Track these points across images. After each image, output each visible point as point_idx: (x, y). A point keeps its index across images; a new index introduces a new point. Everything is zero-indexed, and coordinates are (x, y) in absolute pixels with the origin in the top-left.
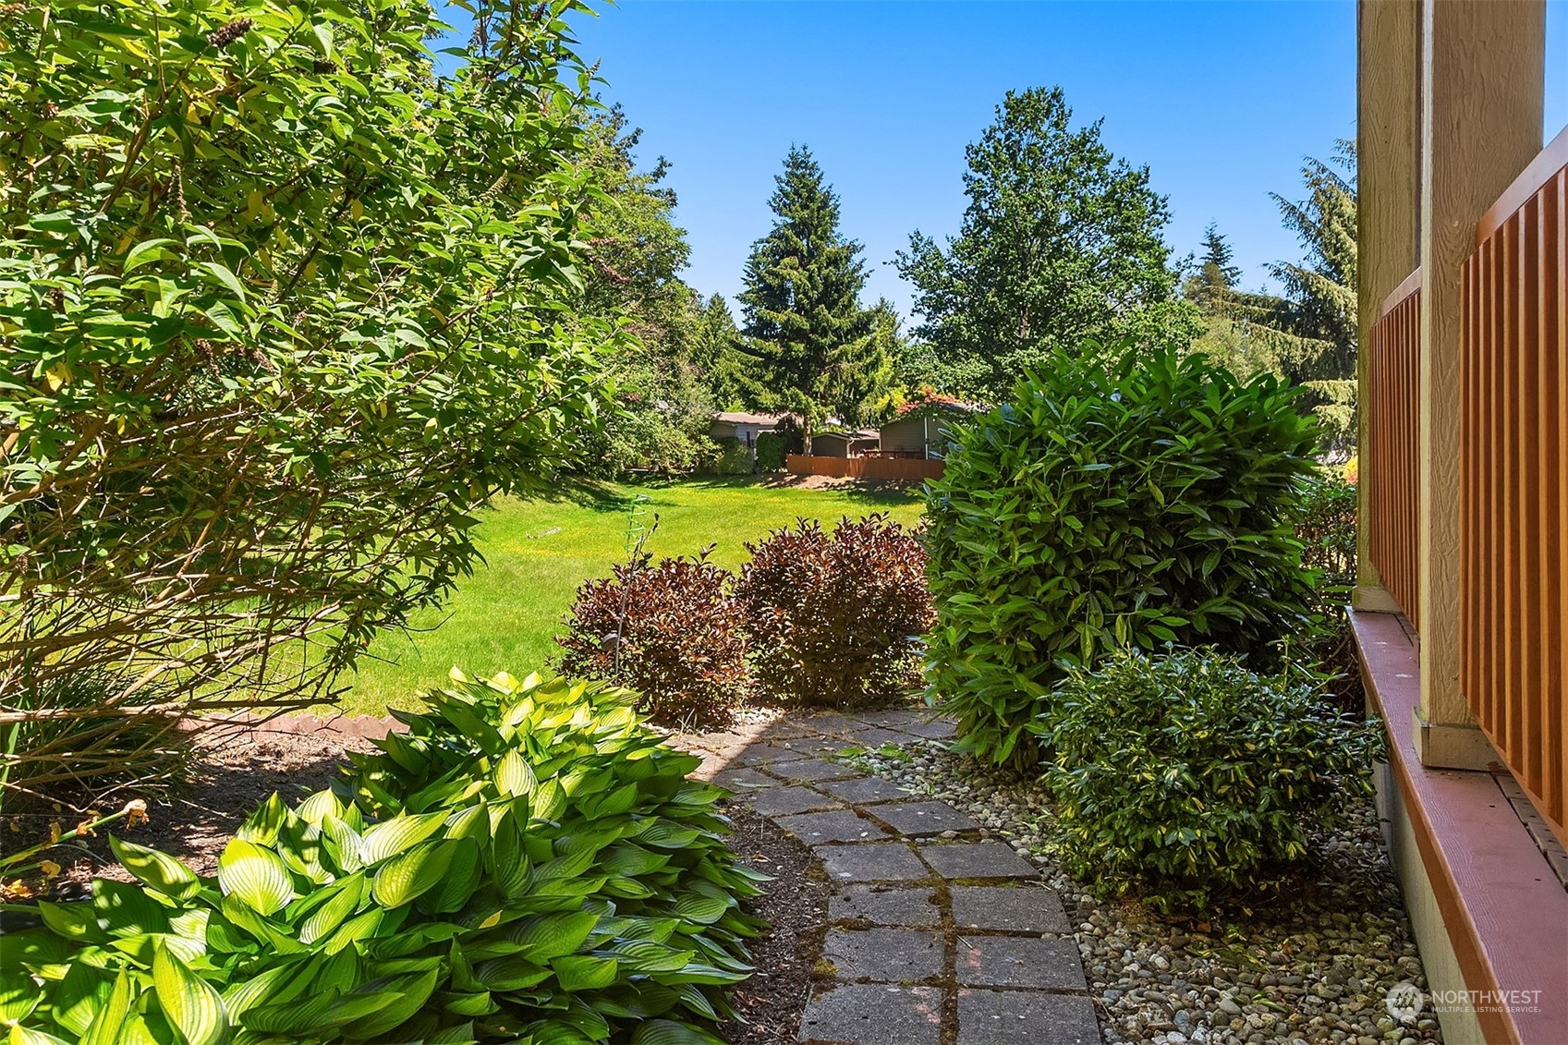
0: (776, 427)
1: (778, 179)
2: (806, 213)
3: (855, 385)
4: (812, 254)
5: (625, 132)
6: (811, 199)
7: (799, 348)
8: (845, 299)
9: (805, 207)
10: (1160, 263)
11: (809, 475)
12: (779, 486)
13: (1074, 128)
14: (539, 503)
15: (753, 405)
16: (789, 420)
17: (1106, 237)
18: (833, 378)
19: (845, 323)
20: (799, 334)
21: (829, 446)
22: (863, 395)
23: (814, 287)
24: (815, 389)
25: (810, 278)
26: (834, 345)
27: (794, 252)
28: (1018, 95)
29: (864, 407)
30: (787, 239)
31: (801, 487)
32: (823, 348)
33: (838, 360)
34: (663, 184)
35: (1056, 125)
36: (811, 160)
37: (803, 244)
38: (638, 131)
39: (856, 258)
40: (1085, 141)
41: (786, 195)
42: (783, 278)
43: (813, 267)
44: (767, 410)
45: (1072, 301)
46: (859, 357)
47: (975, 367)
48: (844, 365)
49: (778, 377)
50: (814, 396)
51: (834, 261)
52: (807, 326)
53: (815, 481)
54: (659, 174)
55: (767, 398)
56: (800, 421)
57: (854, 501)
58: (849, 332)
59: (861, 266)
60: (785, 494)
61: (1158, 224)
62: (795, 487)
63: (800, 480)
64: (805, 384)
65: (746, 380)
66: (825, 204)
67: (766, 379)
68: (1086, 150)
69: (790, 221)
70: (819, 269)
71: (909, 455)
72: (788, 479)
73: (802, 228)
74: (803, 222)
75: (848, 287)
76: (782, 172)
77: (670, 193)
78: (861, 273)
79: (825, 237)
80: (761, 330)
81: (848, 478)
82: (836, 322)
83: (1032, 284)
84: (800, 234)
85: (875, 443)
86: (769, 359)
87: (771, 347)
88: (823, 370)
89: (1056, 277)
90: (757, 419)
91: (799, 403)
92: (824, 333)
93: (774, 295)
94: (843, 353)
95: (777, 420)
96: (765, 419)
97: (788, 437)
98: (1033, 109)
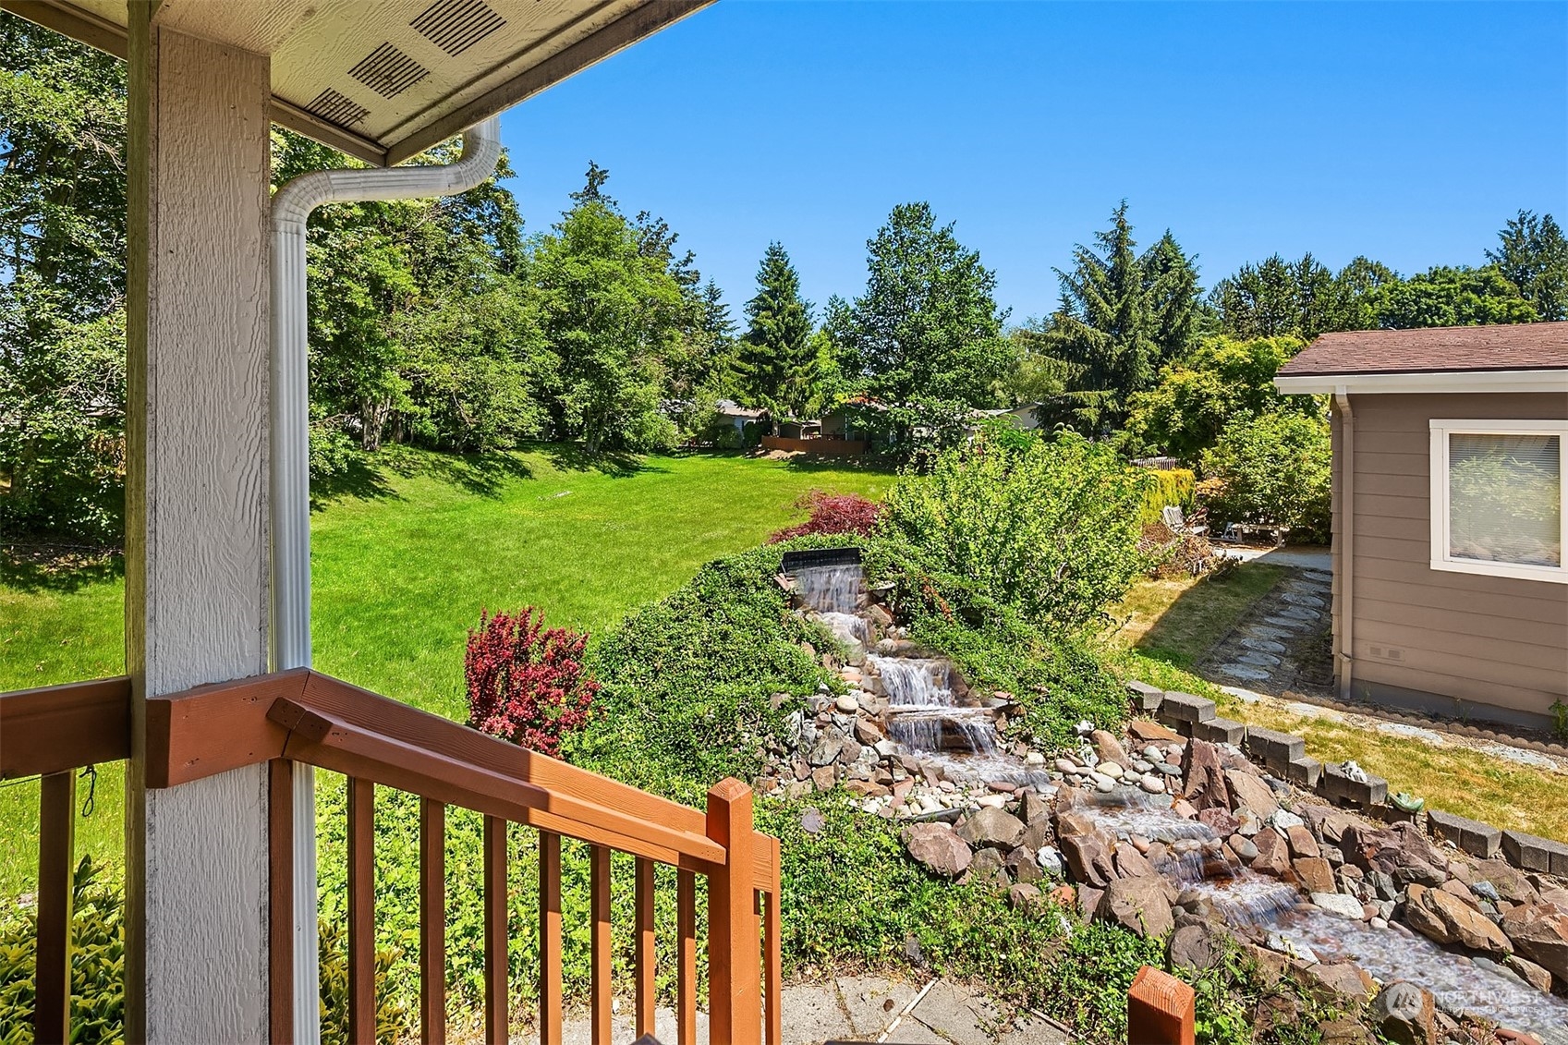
0: (757, 418)
1: (762, 263)
2: (777, 284)
3: (802, 392)
4: (780, 309)
5: (669, 235)
6: (781, 274)
7: (769, 368)
8: (799, 337)
9: (776, 280)
10: (988, 314)
11: (772, 450)
12: (754, 457)
13: (936, 229)
15: (740, 405)
16: (766, 414)
18: (789, 388)
19: (800, 353)
20: (769, 360)
21: (789, 432)
22: (807, 399)
23: (779, 330)
24: (778, 395)
25: (777, 325)
26: (790, 367)
27: (770, 308)
29: (809, 406)
30: (766, 300)
31: (767, 457)
32: (783, 368)
33: (793, 375)
34: (690, 267)
35: (925, 225)
36: (783, 251)
37: (775, 304)
38: (676, 235)
39: (809, 311)
40: (943, 235)
41: (767, 273)
42: (760, 324)
43: (779, 317)
44: (750, 408)
46: (807, 375)
48: (798, 379)
49: (756, 387)
50: (776, 399)
51: (793, 314)
53: (776, 454)
54: (688, 261)
55: (748, 400)
56: (771, 414)
58: (803, 358)
60: (752, 462)
61: (989, 289)
62: (763, 457)
63: (767, 453)
64: (771, 392)
65: (736, 389)
66: (789, 278)
67: (748, 388)
68: (943, 242)
69: (767, 289)
70: (783, 319)
71: (836, 437)
72: (760, 453)
74: (776, 289)
75: (802, 329)
76: (765, 257)
77: (696, 272)
78: (812, 321)
79: (789, 298)
80: (747, 357)
81: (795, 453)
82: (791, 352)
83: (902, 327)
84: (774, 297)
85: (817, 429)
86: (750, 376)
87: (751, 368)
88: (784, 382)
89: (916, 323)
90: (744, 413)
91: (766, 404)
92: (784, 359)
93: (757, 336)
94: (796, 372)
95: (758, 414)
96: (750, 413)
97: (765, 425)
98: (910, 216)
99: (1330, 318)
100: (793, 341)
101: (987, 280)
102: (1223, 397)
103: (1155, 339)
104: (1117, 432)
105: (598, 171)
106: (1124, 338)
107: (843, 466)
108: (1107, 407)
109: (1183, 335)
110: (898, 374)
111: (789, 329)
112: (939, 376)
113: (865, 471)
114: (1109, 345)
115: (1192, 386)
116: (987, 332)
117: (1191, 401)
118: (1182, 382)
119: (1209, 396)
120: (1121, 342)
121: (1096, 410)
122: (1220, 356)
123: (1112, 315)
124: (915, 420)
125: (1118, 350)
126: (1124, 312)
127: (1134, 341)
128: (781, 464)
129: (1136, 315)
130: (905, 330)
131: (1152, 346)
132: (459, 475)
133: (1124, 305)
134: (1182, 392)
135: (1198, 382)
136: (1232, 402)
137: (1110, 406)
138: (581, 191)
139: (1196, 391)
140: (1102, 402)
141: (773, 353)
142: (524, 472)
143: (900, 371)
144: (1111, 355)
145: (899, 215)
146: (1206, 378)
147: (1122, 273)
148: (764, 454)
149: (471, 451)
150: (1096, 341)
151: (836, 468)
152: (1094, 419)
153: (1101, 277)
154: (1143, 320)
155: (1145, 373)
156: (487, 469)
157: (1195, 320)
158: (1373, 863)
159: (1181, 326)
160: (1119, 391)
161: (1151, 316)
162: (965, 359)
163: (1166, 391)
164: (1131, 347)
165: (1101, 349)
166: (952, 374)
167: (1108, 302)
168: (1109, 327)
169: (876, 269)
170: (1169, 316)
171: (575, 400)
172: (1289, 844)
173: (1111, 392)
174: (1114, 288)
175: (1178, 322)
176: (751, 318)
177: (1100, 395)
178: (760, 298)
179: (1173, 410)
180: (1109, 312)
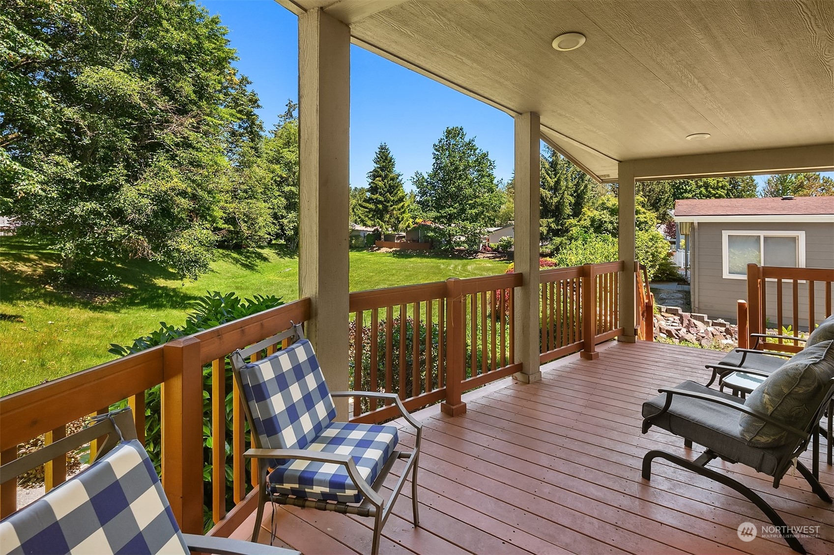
0: (373, 232)
1: (376, 153)
2: (384, 164)
3: (398, 218)
4: (386, 176)
6: (386, 159)
7: (380, 206)
8: (396, 191)
9: (384, 162)
10: (491, 182)
11: (382, 248)
12: (372, 251)
13: (467, 140)
14: (287, 259)
15: (365, 225)
16: (377, 230)
17: (475, 173)
18: (391, 216)
19: (396, 199)
20: (380, 202)
21: (389, 238)
22: (400, 222)
23: (386, 187)
24: (385, 220)
25: (385, 185)
26: (391, 206)
27: (380, 176)
28: (449, 129)
29: (400, 226)
30: (378, 172)
32: (388, 206)
33: (393, 210)
35: (461, 138)
36: (387, 147)
37: (383, 174)
39: (400, 178)
40: (470, 143)
41: (379, 158)
42: (376, 184)
43: (386, 181)
44: (370, 226)
45: (464, 193)
46: (399, 210)
47: (434, 214)
48: (395, 212)
49: (374, 215)
50: (384, 222)
51: (392, 179)
52: (383, 200)
53: (384, 250)
55: (369, 223)
56: (380, 230)
57: (394, 257)
58: (396, 201)
59: (401, 181)
60: (373, 254)
61: (492, 169)
62: (377, 251)
64: (381, 219)
65: (363, 217)
66: (390, 161)
67: (369, 216)
68: (470, 146)
69: (379, 166)
70: (388, 182)
71: (414, 241)
72: (375, 249)
73: (382, 169)
74: (383, 167)
75: (397, 187)
76: (378, 150)
78: (402, 182)
79: (390, 171)
80: (368, 201)
81: (394, 249)
82: (392, 198)
83: (452, 187)
84: (382, 170)
85: (404, 237)
86: (371, 210)
87: (372, 206)
88: (388, 213)
89: (459, 185)
90: (366, 229)
91: (379, 224)
92: (388, 202)
93: (374, 189)
94: (394, 208)
95: (373, 230)
96: (369, 229)
97: (377, 235)
98: (453, 133)
99: (654, 189)
100: (393, 192)
101: (492, 165)
102: (611, 222)
103: (572, 195)
104: (555, 238)
105: (292, 104)
106: (558, 195)
107: (421, 255)
108: (551, 227)
109: (585, 194)
110: (450, 210)
111: (390, 186)
112: (470, 211)
113: (433, 257)
114: (551, 197)
115: (597, 218)
116: (491, 190)
117: (597, 224)
118: (593, 215)
119: (605, 222)
120: (556, 197)
121: (546, 228)
122: (609, 205)
123: (552, 184)
124: (459, 232)
125: (555, 200)
126: (558, 183)
127: (562, 196)
128: (389, 255)
129: (563, 183)
130: (454, 189)
131: (571, 198)
132: (237, 261)
133: (558, 179)
134: (593, 220)
135: (600, 216)
136: (615, 224)
137: (553, 226)
138: (283, 114)
139: (600, 220)
140: (548, 224)
141: (381, 199)
142: (265, 259)
143: (451, 208)
144: (552, 202)
145: (449, 132)
146: (603, 214)
147: (556, 164)
148: (378, 250)
149: (238, 248)
150: (546, 196)
151: (418, 256)
152: (545, 232)
153: (547, 166)
154: (567, 187)
155: (568, 210)
156: (248, 257)
157: (589, 187)
158: (733, 334)
159: (583, 190)
160: (556, 219)
161: (570, 185)
162: (482, 204)
163: (586, 220)
164: (561, 199)
165: (548, 199)
166: (476, 211)
167: (550, 178)
168: (550, 189)
169: (437, 158)
170: (578, 185)
171: (289, 222)
172: (712, 333)
173: (552, 220)
174: (554, 171)
175: (582, 188)
176: (371, 181)
177: (547, 221)
178: (375, 171)
179: (590, 228)
180: (551, 182)
